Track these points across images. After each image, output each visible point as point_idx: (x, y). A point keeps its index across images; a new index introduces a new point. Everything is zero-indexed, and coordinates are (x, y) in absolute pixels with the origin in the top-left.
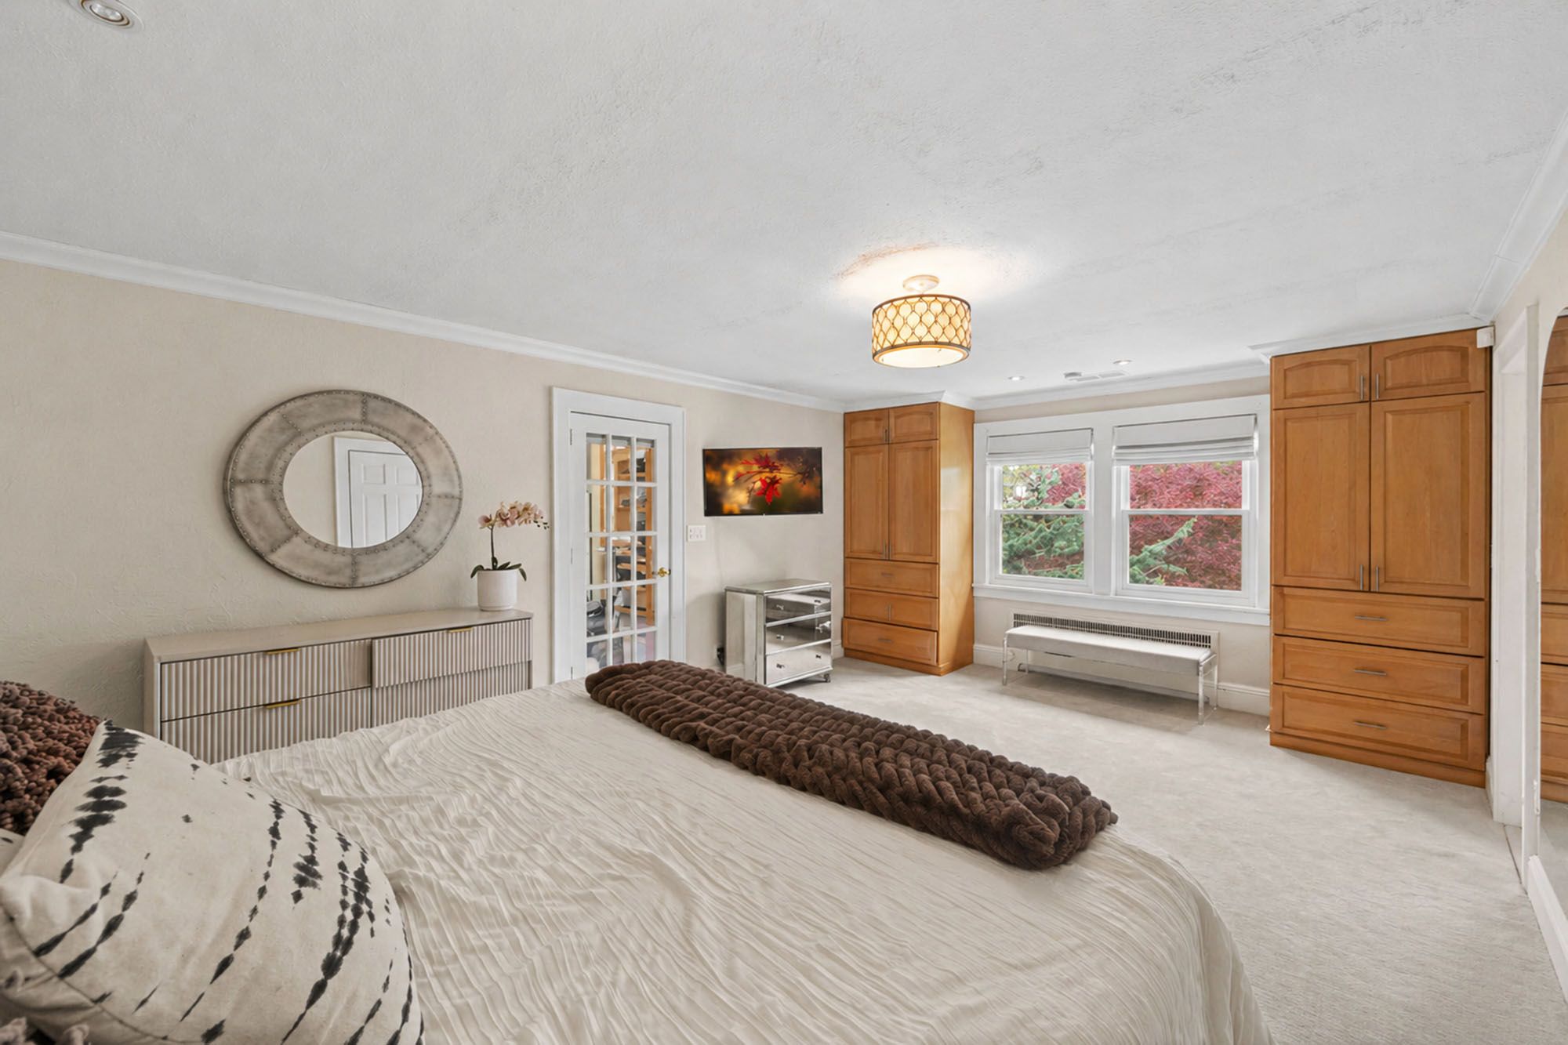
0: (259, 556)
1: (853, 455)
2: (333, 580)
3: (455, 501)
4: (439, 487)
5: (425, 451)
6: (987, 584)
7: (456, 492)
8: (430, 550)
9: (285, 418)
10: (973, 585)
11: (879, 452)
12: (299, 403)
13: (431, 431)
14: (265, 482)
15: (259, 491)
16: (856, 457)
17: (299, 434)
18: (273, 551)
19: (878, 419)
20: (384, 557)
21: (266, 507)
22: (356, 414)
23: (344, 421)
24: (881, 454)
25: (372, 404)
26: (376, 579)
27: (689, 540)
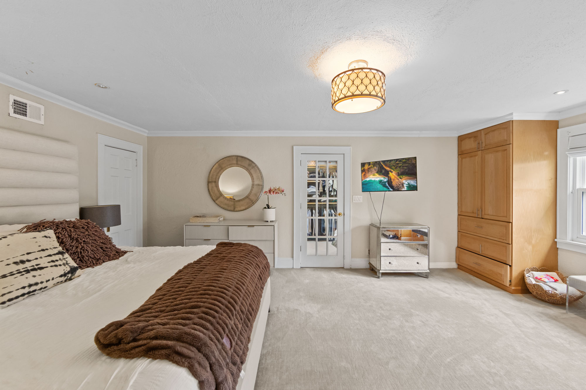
0: (214, 201)
1: (462, 158)
2: (229, 208)
3: (261, 186)
4: (256, 182)
5: (252, 171)
6: (568, 241)
7: (261, 183)
8: (253, 201)
9: (219, 165)
10: (556, 240)
11: (475, 156)
12: (222, 160)
13: (254, 165)
14: (215, 182)
15: (213, 184)
16: (464, 160)
17: (222, 169)
18: (217, 200)
19: (475, 137)
20: (241, 203)
21: (215, 189)
22: (235, 162)
23: (232, 164)
24: (477, 157)
25: (239, 158)
26: (240, 209)
27: (354, 201)
